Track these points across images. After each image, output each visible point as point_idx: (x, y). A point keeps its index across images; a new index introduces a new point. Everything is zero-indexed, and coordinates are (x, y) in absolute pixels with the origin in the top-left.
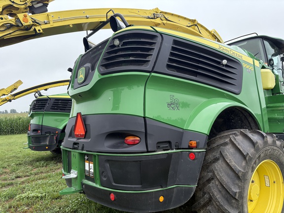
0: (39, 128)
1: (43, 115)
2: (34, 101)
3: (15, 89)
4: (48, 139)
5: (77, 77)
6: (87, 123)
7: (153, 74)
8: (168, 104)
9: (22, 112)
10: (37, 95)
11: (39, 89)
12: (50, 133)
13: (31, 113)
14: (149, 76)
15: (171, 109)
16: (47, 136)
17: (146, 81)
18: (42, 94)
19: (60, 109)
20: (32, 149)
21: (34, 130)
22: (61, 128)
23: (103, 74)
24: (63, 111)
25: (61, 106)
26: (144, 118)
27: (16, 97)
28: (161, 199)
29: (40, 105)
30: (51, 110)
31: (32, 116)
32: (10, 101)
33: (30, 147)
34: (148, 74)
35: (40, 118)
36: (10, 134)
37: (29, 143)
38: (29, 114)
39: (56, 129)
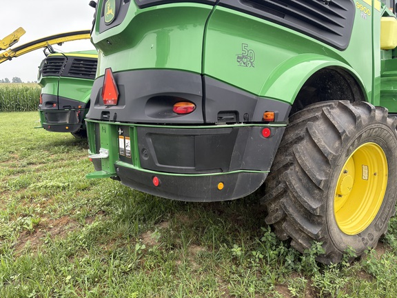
0: (54, 101)
1: (59, 81)
2: (44, 61)
3: (15, 41)
4: (68, 116)
5: (103, 15)
6: (120, 83)
7: (218, 7)
8: (238, 58)
10: (47, 51)
11: (50, 42)
12: (70, 107)
13: (42, 77)
14: (212, 10)
15: (243, 64)
16: (66, 112)
17: (208, 18)
18: (55, 50)
19: (83, 74)
20: (47, 129)
21: (48, 103)
22: (85, 101)
23: (141, 7)
24: (87, 77)
25: (83, 69)
26: (202, 75)
27: (18, 53)
28: (221, 186)
29: (53, 67)
30: (69, 75)
31: (43, 83)
32: (10, 58)
33: (44, 127)
34: (211, 7)
35: (54, 85)
36: (16, 111)
37: (42, 121)
38: (39, 79)
39: (79, 103)
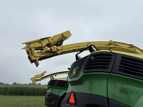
0: (51, 95)
1: (53, 88)
2: (50, 81)
3: (43, 75)
4: (54, 101)
5: (72, 73)
6: (76, 97)
7: (111, 74)
8: (121, 91)
9: (43, 85)
10: (51, 78)
11: (53, 75)
12: (55, 98)
13: (48, 87)
15: (123, 94)
16: (54, 99)
17: (108, 77)
18: (54, 78)
19: (61, 86)
20: (46, 106)
21: (49, 96)
23: (85, 73)
26: (108, 98)
27: (43, 79)
29: (53, 83)
30: (57, 86)
31: (48, 88)
32: (40, 80)
33: (45, 104)
34: (109, 74)
35: (51, 90)
37: (45, 102)
38: (47, 87)
39: (58, 96)
